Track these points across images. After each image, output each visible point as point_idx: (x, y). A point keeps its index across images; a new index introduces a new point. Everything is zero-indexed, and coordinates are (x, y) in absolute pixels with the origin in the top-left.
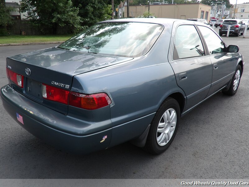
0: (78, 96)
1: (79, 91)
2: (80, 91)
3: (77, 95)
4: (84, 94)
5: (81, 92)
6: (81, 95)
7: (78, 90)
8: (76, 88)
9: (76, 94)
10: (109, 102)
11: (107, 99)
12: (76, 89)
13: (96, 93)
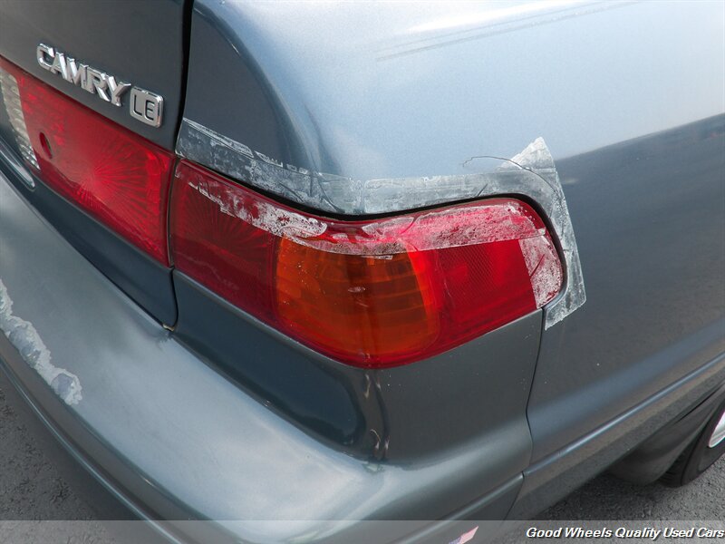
0: (243, 215)
1: (254, 168)
2: (266, 173)
3: (232, 205)
4: (308, 210)
5: (270, 184)
6: (271, 218)
7: (243, 162)
8: (221, 131)
9: (225, 198)
10: (545, 282)
11: (531, 261)
12: (226, 142)
13: (438, 199)
